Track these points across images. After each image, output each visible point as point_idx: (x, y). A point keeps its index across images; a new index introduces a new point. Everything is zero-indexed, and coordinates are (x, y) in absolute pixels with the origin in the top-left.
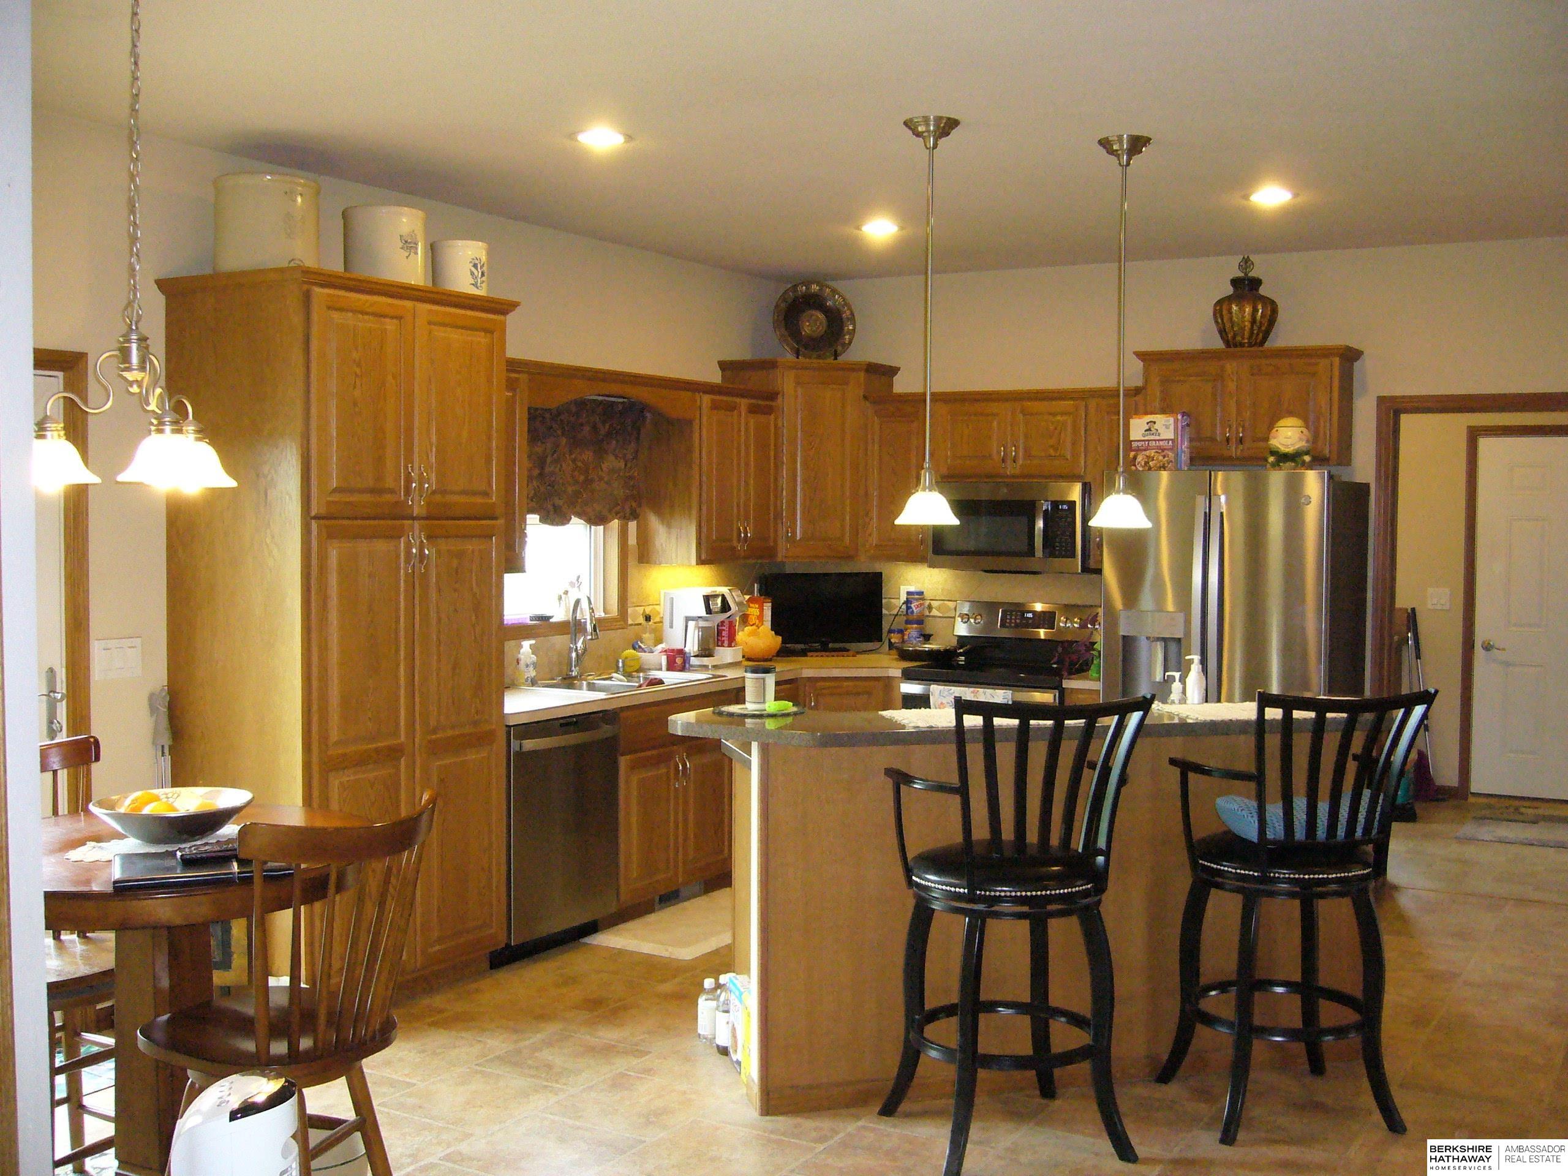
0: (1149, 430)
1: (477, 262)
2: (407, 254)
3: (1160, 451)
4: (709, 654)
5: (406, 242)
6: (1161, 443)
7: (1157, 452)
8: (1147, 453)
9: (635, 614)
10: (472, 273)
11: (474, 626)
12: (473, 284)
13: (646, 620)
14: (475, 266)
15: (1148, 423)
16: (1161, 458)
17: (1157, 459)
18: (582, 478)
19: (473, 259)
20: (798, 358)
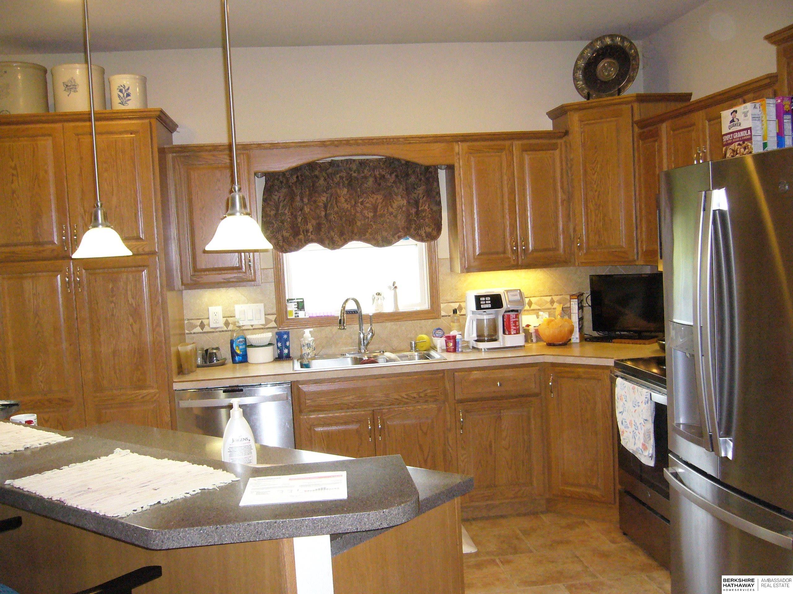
1: (122, 88)
2: (68, 93)
3: (741, 143)
5: (67, 86)
6: (742, 134)
7: (739, 144)
8: (732, 147)
10: (119, 96)
11: (131, 325)
12: (120, 103)
13: (454, 313)
14: (121, 91)
16: (742, 150)
17: (740, 152)
18: (371, 214)
19: (122, 86)
20: (588, 99)
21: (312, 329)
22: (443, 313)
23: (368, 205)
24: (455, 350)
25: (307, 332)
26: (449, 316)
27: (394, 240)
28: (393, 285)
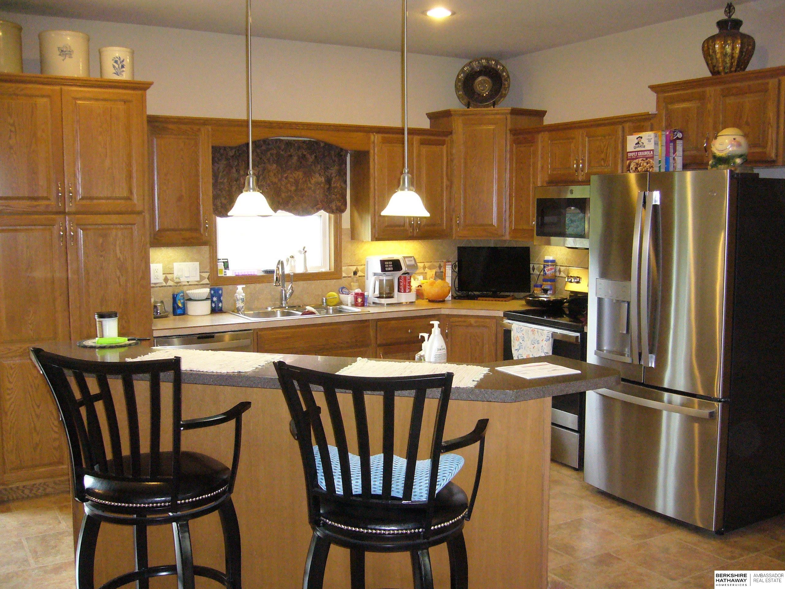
0: (638, 143)
1: (117, 59)
2: (63, 58)
3: (644, 159)
4: (390, 296)
5: (62, 51)
6: (646, 153)
7: (643, 160)
8: (637, 161)
9: (347, 271)
10: (114, 67)
11: (119, 278)
12: (115, 73)
13: (354, 274)
14: (116, 62)
15: (637, 138)
16: (645, 164)
17: (643, 165)
18: (293, 188)
19: (117, 58)
20: (468, 108)
21: (244, 286)
22: (344, 275)
23: (291, 180)
24: (363, 305)
25: (240, 288)
26: (350, 277)
27: (313, 211)
28: (304, 250)
